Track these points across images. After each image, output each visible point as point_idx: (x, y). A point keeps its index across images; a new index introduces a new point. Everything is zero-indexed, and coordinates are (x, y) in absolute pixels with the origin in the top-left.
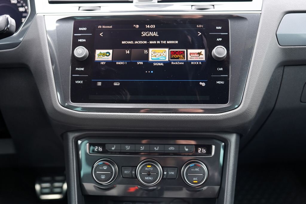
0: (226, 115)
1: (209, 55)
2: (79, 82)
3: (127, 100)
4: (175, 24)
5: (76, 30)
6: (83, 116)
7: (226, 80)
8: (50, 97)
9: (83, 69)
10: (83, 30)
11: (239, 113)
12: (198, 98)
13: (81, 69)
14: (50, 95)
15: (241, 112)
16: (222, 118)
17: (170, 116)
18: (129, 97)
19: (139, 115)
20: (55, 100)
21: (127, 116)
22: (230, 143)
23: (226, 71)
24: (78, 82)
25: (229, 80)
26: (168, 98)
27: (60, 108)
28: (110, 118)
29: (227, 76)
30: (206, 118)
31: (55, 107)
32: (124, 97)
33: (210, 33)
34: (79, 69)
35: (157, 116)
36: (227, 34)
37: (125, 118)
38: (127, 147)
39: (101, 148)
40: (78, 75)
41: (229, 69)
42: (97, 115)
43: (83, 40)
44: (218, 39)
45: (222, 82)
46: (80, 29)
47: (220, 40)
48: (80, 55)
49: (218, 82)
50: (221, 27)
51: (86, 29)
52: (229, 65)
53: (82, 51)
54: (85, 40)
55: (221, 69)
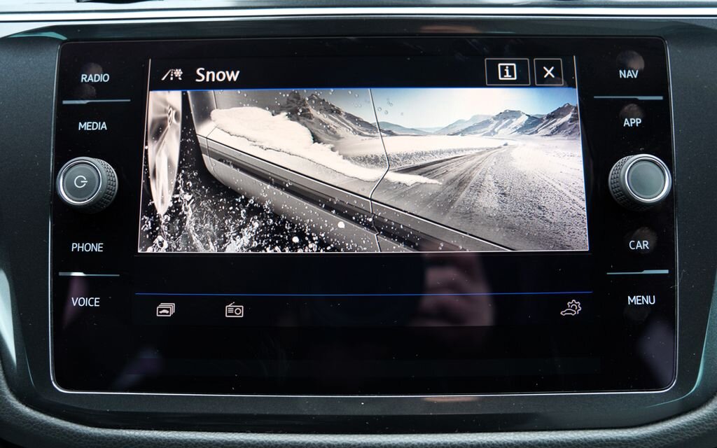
1: (596, 186)
2: (87, 302)
3: (276, 377)
4: (459, 55)
5: (69, 84)
7: (664, 290)
9: (98, 248)
10: (96, 81)
12: (559, 365)
13: (92, 247)
18: (284, 367)
23: (662, 255)
24: (82, 302)
25: (674, 290)
29: (666, 272)
32: (263, 365)
33: (595, 97)
34: (83, 247)
36: (661, 98)
40: (81, 274)
41: (673, 246)
42: (159, 444)
43: (95, 125)
44: (626, 120)
45: (649, 297)
46: (84, 78)
47: (634, 125)
48: (81, 197)
49: (635, 300)
50: (637, 71)
51: (106, 78)
52: (674, 229)
53: (90, 179)
54: (104, 126)
55: (644, 245)
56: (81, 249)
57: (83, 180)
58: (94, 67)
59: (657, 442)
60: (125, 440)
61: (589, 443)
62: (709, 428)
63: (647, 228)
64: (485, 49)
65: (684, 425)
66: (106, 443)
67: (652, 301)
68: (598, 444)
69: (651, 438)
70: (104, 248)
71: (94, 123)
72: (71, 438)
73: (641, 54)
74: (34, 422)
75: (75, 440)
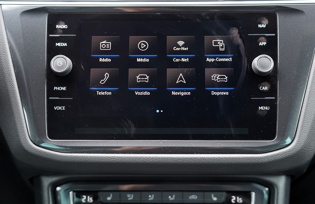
0: (272, 156)
1: (247, 67)
2: (60, 108)
3: (130, 134)
4: (198, 20)
5: (51, 28)
6: (67, 160)
7: (273, 105)
8: (16, 131)
9: (64, 89)
10: (62, 28)
11: (292, 153)
12: (233, 131)
13: (62, 88)
14: (16, 128)
15: (295, 151)
16: (267, 160)
17: (194, 158)
18: (133, 130)
19: (149, 157)
20: (23, 135)
21: (132, 158)
22: (278, 190)
23: (273, 91)
24: (58, 108)
25: (276, 105)
26: (189, 131)
27: (33, 148)
28: (107, 161)
29: (274, 98)
30: (244, 160)
31: (25, 147)
32: (126, 130)
33: (249, 35)
34: (59, 88)
35: (175, 158)
36: (274, 35)
37: (129, 161)
38: (129, 196)
39: (91, 198)
40: (58, 98)
41: (277, 88)
42: (87, 158)
43: (62, 44)
44: (260, 43)
45: (267, 107)
46: (57, 26)
47: (263, 45)
48: (60, 69)
49: (262, 108)
50: (265, 25)
51: (66, 27)
52: (277, 83)
53: (63, 63)
54: (66, 44)
55: (265, 88)
56: (58, 89)
57: (61, 63)
58: (61, 22)
59: (269, 159)
60: (74, 156)
61: (243, 158)
62: (289, 154)
63: (266, 82)
64: (207, 17)
65: (280, 153)
66: (67, 158)
67: (268, 109)
68: (247, 158)
69: (267, 157)
70: (67, 89)
71: (62, 43)
72: (54, 157)
73: (267, 18)
74: (40, 151)
75: (56, 157)
